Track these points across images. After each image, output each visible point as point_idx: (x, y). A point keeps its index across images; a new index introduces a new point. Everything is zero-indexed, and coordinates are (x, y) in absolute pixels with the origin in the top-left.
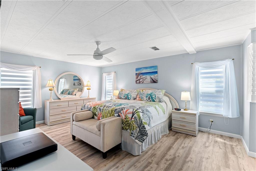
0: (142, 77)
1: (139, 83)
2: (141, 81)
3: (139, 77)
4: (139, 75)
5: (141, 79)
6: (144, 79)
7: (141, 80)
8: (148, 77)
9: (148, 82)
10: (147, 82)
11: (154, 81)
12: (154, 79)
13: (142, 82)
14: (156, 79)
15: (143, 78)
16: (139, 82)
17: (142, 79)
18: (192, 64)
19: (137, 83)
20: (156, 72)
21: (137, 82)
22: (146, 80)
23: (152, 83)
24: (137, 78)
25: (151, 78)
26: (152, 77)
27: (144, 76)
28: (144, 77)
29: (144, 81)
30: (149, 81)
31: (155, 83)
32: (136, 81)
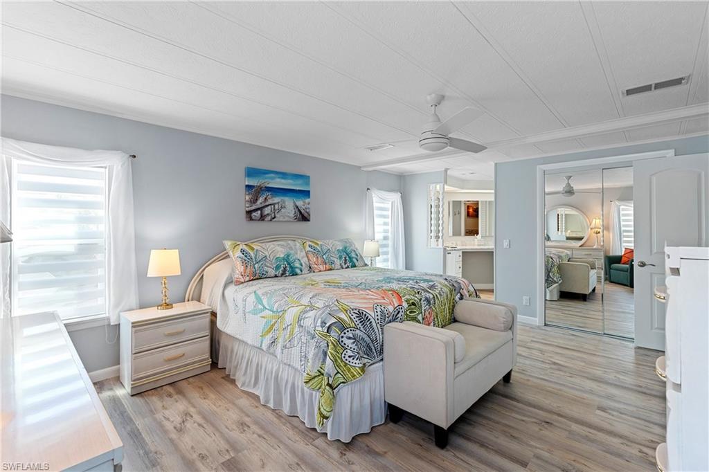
0: (270, 202)
1: (262, 218)
2: (268, 214)
3: (261, 200)
4: (259, 192)
5: (268, 205)
6: (276, 206)
7: (267, 211)
8: (289, 203)
9: (288, 216)
10: (287, 219)
11: (303, 217)
12: (303, 211)
13: (269, 218)
14: (308, 210)
15: (274, 204)
16: (262, 216)
17: (269, 207)
18: (368, 189)
19: (253, 217)
20: (306, 194)
21: (254, 214)
22: (283, 210)
23: (299, 220)
24: (254, 201)
25: (297, 207)
26: (300, 203)
27: (276, 200)
28: (278, 203)
29: (277, 215)
30: (292, 215)
31: (305, 221)
32: (249, 213)
